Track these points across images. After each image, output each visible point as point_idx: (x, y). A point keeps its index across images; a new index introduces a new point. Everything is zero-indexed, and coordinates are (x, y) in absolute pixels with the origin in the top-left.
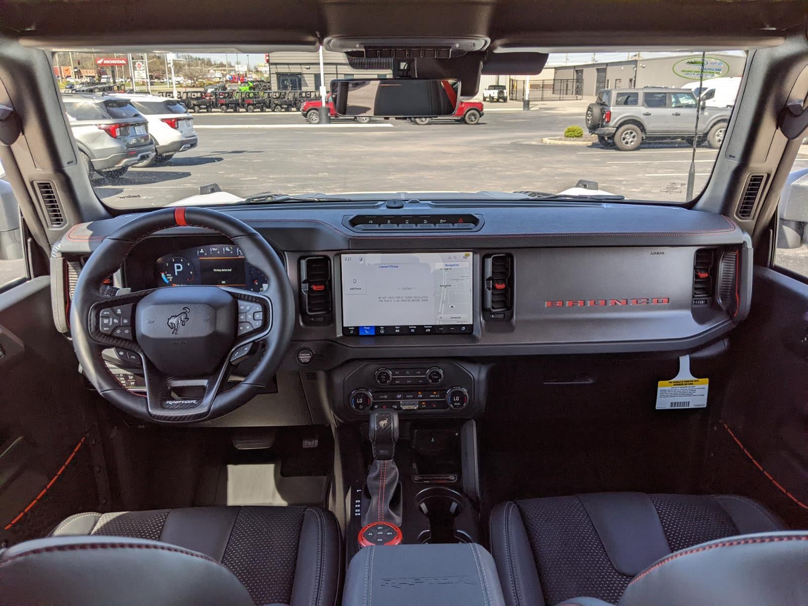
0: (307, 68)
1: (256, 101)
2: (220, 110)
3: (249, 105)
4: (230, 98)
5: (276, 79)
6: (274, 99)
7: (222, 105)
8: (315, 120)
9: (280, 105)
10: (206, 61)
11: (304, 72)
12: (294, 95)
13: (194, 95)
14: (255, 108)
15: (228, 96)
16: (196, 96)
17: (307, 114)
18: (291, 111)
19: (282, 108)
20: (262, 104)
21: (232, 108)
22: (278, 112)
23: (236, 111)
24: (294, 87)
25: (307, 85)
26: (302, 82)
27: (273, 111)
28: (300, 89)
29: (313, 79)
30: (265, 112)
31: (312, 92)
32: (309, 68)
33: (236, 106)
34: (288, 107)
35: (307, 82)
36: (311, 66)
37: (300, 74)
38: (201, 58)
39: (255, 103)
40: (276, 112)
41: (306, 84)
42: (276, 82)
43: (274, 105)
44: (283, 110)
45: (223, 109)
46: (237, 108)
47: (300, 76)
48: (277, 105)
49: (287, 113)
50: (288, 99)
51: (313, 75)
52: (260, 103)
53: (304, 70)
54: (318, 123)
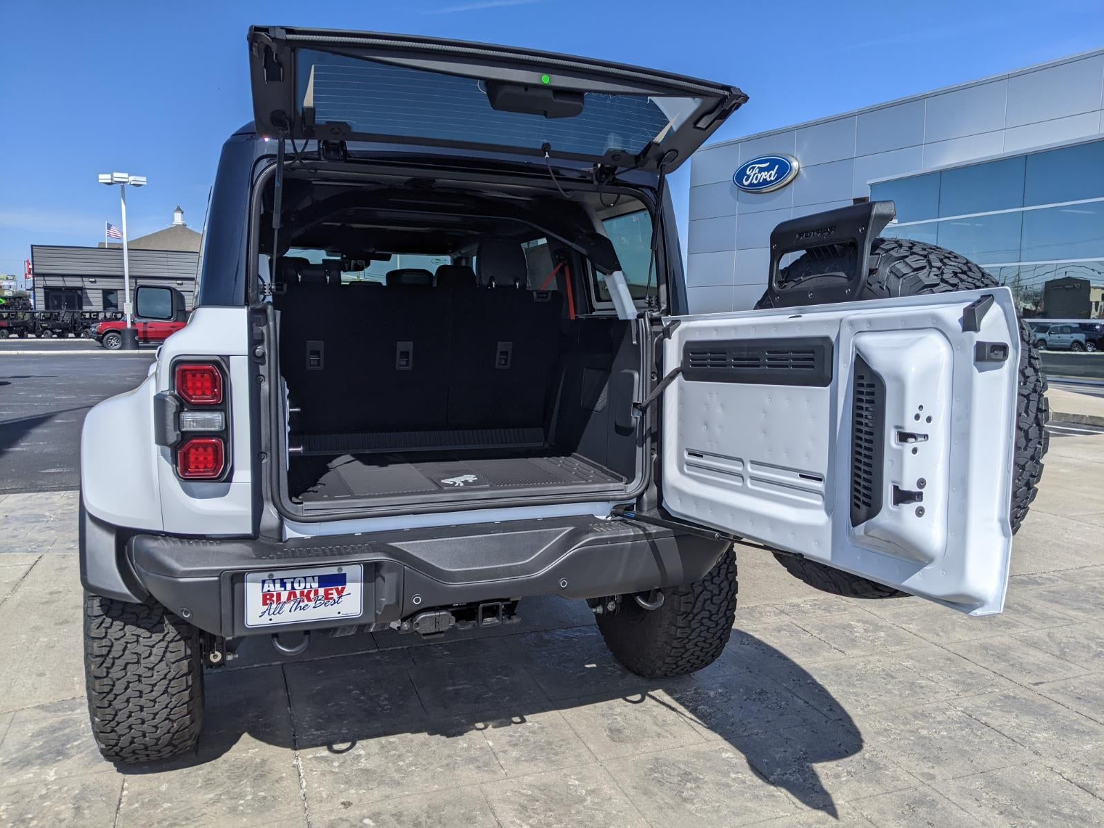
0: (91, 282)
5: (43, 294)
6: (42, 320)
8: (115, 345)
9: (51, 330)
11: (87, 287)
12: (73, 316)
14: (11, 333)
17: (103, 338)
18: (68, 337)
19: (54, 333)
20: (22, 328)
22: (47, 338)
24: (71, 306)
25: (90, 304)
26: (84, 300)
27: (38, 337)
28: (81, 308)
29: (101, 295)
30: (27, 338)
31: (100, 312)
32: (95, 282)
34: (63, 332)
35: (91, 299)
36: (98, 279)
37: (81, 289)
40: (43, 338)
41: (90, 302)
42: (43, 298)
43: (41, 329)
44: (55, 336)
47: (79, 292)
48: (45, 328)
49: (62, 340)
50: (63, 321)
51: (101, 291)
52: (20, 327)
53: (87, 283)
54: (120, 349)
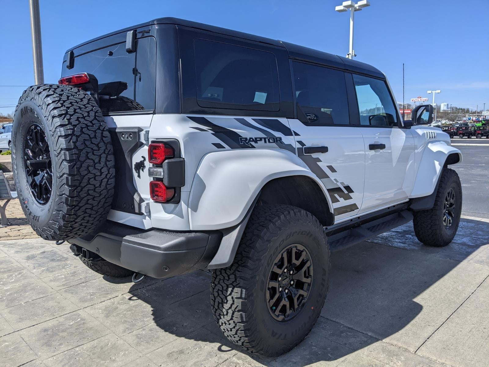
1: (483, 132)
2: (458, 137)
3: (479, 134)
4: (466, 130)
7: (460, 134)
10: (466, 110)
13: (443, 129)
15: (465, 129)
16: (445, 129)
21: (466, 136)
23: (469, 138)
33: (469, 134)
38: (463, 108)
39: (483, 133)
45: (460, 137)
46: (470, 136)
